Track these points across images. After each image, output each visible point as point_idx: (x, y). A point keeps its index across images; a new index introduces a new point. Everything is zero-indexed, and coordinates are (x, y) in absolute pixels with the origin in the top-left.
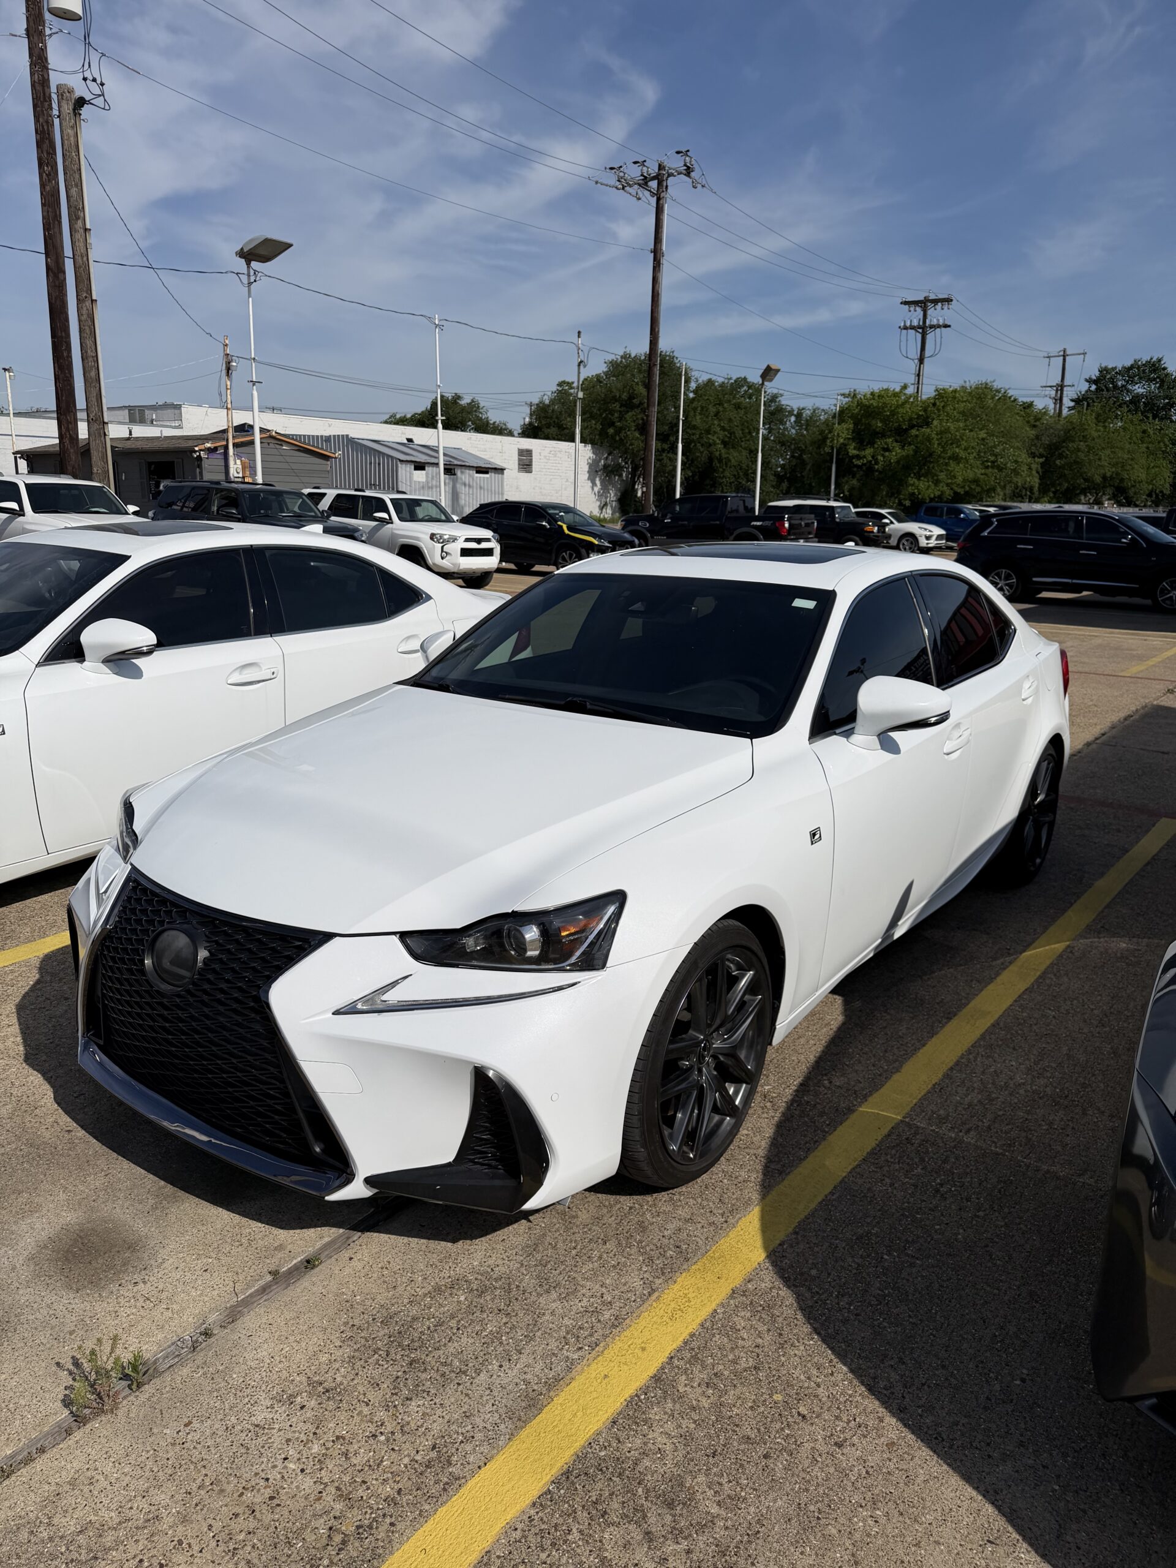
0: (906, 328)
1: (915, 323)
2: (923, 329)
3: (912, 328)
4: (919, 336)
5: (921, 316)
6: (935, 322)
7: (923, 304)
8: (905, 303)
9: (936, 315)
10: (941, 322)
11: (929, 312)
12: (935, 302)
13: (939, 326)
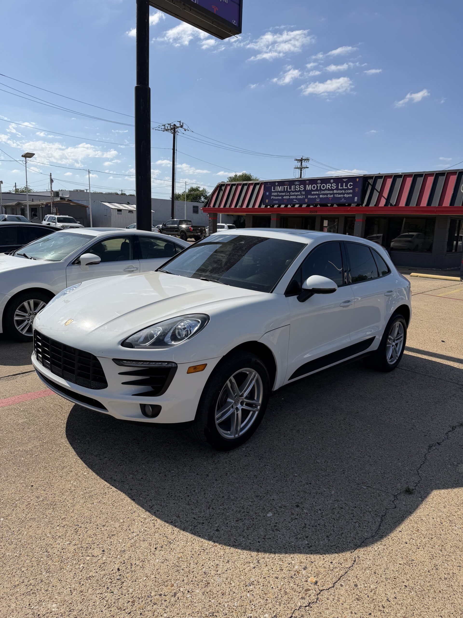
0: (296, 168)
1: (299, 167)
2: (301, 169)
3: (297, 168)
4: (300, 171)
5: (300, 164)
6: (304, 166)
7: (301, 160)
8: (297, 160)
9: (304, 164)
10: (306, 166)
11: (303, 163)
12: (305, 160)
13: (305, 168)
